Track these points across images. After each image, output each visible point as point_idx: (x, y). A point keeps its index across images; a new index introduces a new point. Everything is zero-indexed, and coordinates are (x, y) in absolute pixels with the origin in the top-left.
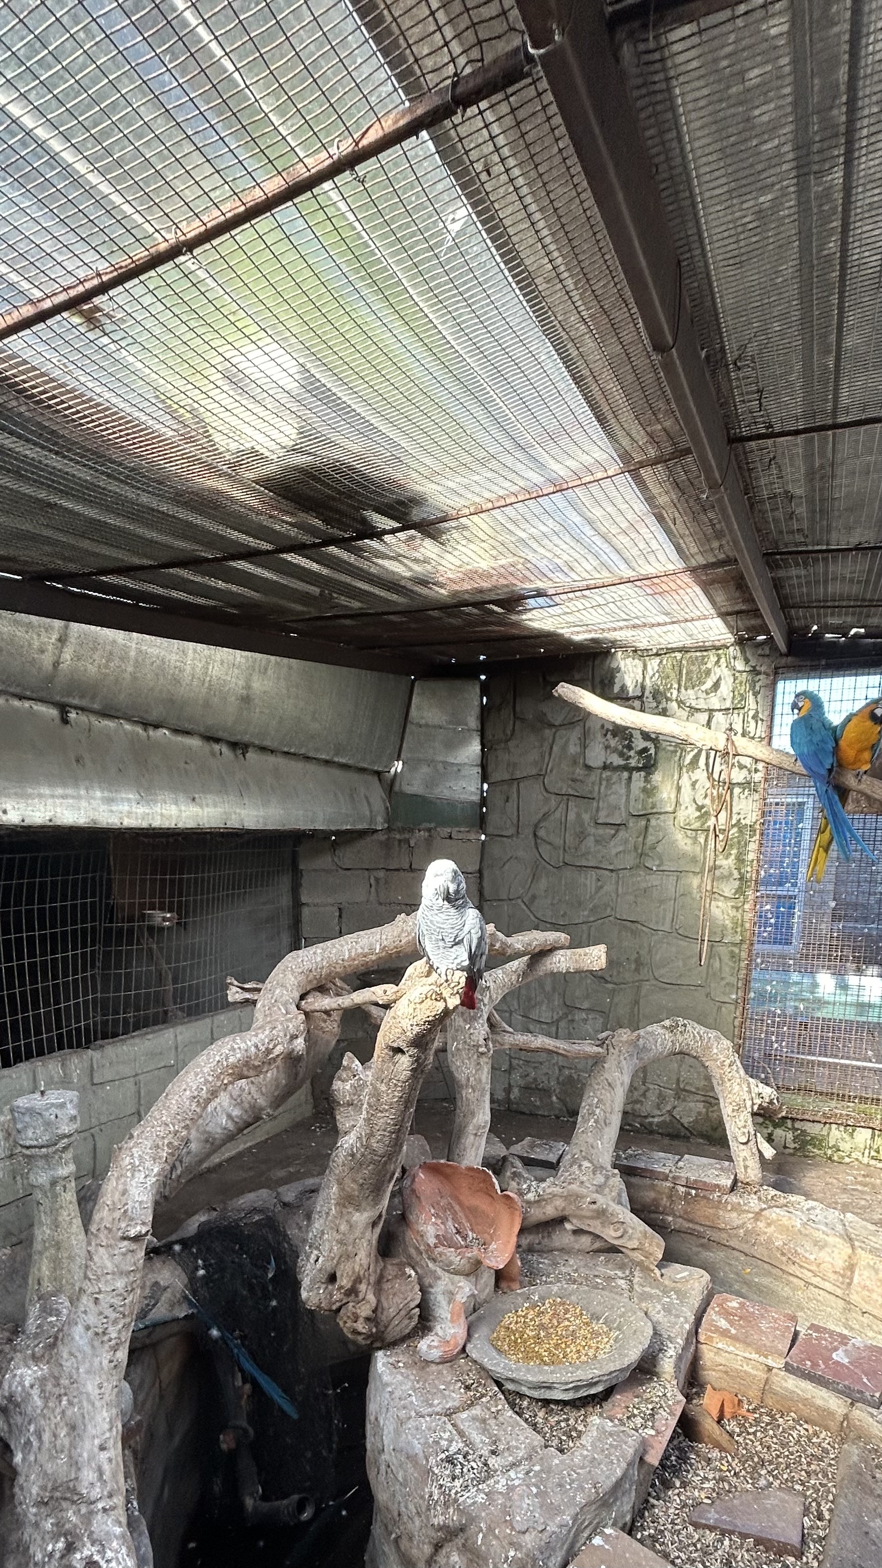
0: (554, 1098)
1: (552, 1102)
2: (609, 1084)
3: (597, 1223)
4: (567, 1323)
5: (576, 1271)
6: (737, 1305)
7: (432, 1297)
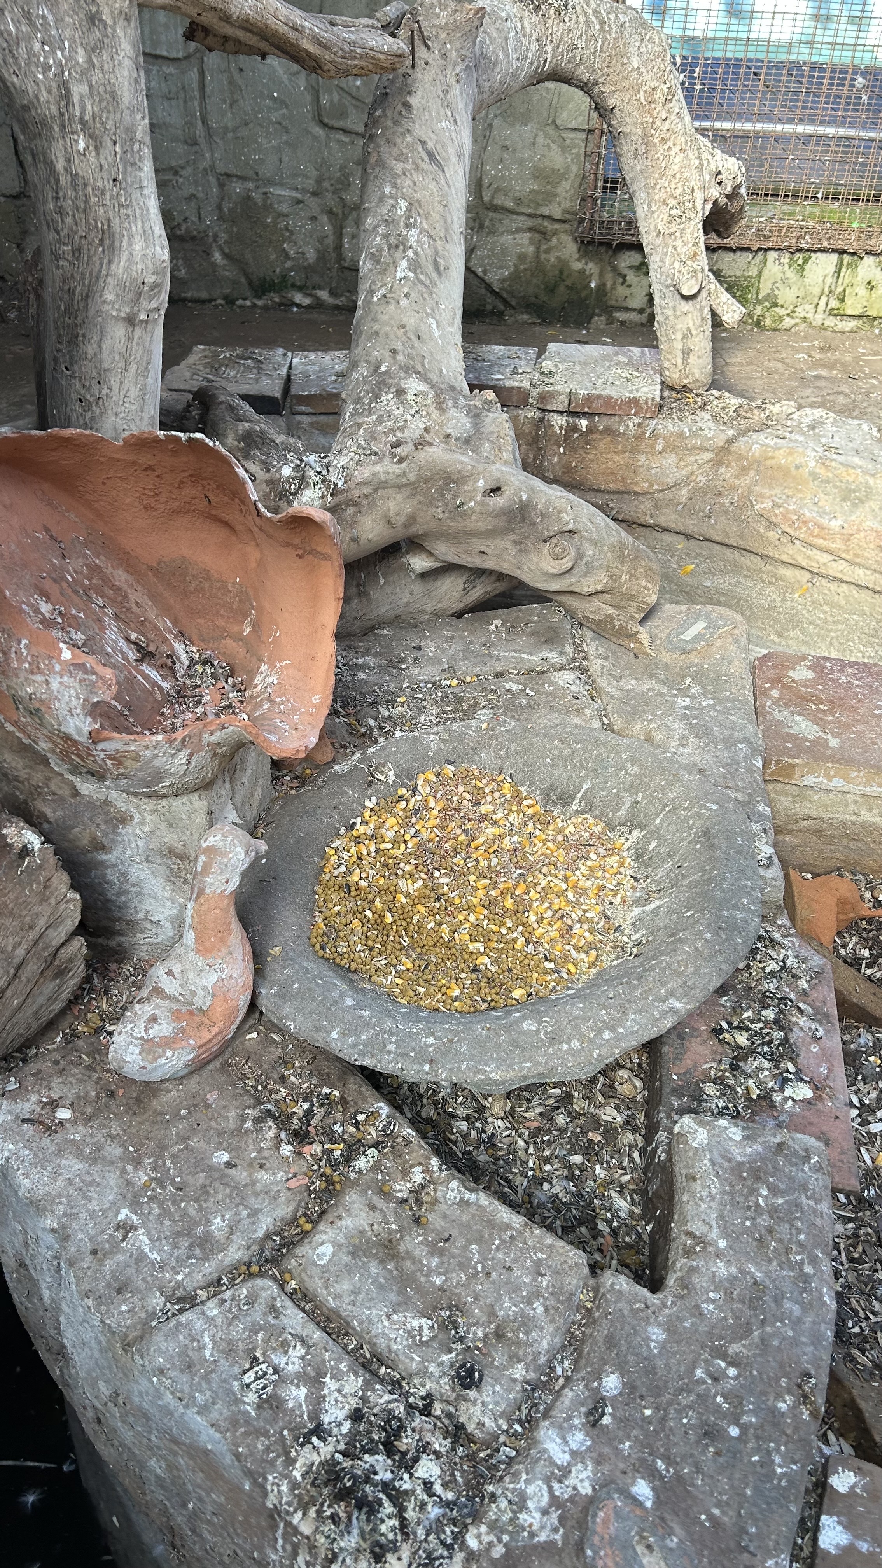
0: (217, 256)
1: (214, 265)
2: (431, 155)
3: (505, 543)
4: (492, 831)
5: (451, 672)
6: (810, 675)
7: (111, 876)
